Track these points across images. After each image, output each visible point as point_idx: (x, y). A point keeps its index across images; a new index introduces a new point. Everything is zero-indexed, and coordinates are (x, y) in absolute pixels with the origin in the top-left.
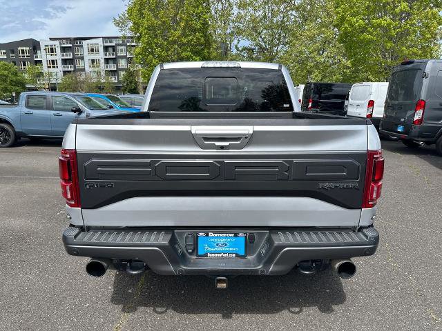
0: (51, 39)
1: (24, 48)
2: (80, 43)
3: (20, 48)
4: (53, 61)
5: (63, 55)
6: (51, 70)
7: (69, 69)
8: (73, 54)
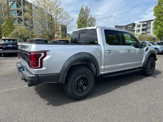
0: (140, 22)
1: (130, 26)
2: (150, 22)
3: (129, 27)
4: (139, 30)
5: (143, 27)
6: (138, 33)
7: (144, 32)
8: (147, 27)
